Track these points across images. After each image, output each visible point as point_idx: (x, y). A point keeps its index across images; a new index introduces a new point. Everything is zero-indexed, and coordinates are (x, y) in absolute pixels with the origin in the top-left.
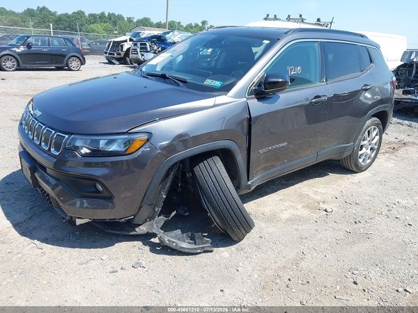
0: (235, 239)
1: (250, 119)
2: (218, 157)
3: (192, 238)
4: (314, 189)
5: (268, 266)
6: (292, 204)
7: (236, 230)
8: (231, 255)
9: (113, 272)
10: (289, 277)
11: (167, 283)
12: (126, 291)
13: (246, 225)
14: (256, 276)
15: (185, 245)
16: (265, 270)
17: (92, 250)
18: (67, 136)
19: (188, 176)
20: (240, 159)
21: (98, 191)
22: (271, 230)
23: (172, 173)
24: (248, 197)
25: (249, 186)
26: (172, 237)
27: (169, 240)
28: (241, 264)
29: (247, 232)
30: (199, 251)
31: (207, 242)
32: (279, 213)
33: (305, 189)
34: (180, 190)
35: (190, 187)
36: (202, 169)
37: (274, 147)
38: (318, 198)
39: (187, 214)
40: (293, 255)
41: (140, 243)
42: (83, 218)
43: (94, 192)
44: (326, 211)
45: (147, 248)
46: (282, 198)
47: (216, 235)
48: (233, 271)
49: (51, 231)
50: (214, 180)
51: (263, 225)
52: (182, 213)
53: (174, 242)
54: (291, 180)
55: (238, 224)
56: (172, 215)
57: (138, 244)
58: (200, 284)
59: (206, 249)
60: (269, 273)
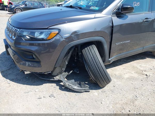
0: (101, 86)
1: (113, 27)
2: (94, 45)
3: (80, 84)
4: (140, 64)
5: (117, 102)
6: (129, 71)
7: (102, 82)
8: (98, 94)
9: (39, 98)
10: (129, 109)
11: (65, 107)
12: (44, 109)
13: (107, 80)
14: (111, 107)
15: (76, 87)
16: (116, 104)
17: (32, 86)
18: (19, 30)
19: (79, 54)
20: (106, 47)
21: (34, 58)
22: (119, 83)
23: (71, 52)
24: (108, 66)
25: (110, 61)
26: (70, 83)
27: (68, 85)
28: (103, 100)
29: (107, 84)
30: (83, 91)
31: (87, 87)
32: (123, 75)
33: (135, 64)
34: (76, 61)
35: (80, 59)
36: (86, 51)
37: (123, 42)
38: (142, 69)
39: (78, 72)
40: (130, 97)
41: (55, 84)
42: (27, 71)
43: (32, 59)
44: (146, 75)
45: (58, 87)
46: (124, 68)
47: (92, 83)
48: (99, 103)
49: (16, 75)
50: (92, 56)
51: (115, 80)
52: (76, 72)
53: (70, 86)
54: (129, 60)
55: (103, 79)
56: (70, 73)
57: (54, 85)
58: (82, 109)
59: (86, 90)
60: (118, 106)
